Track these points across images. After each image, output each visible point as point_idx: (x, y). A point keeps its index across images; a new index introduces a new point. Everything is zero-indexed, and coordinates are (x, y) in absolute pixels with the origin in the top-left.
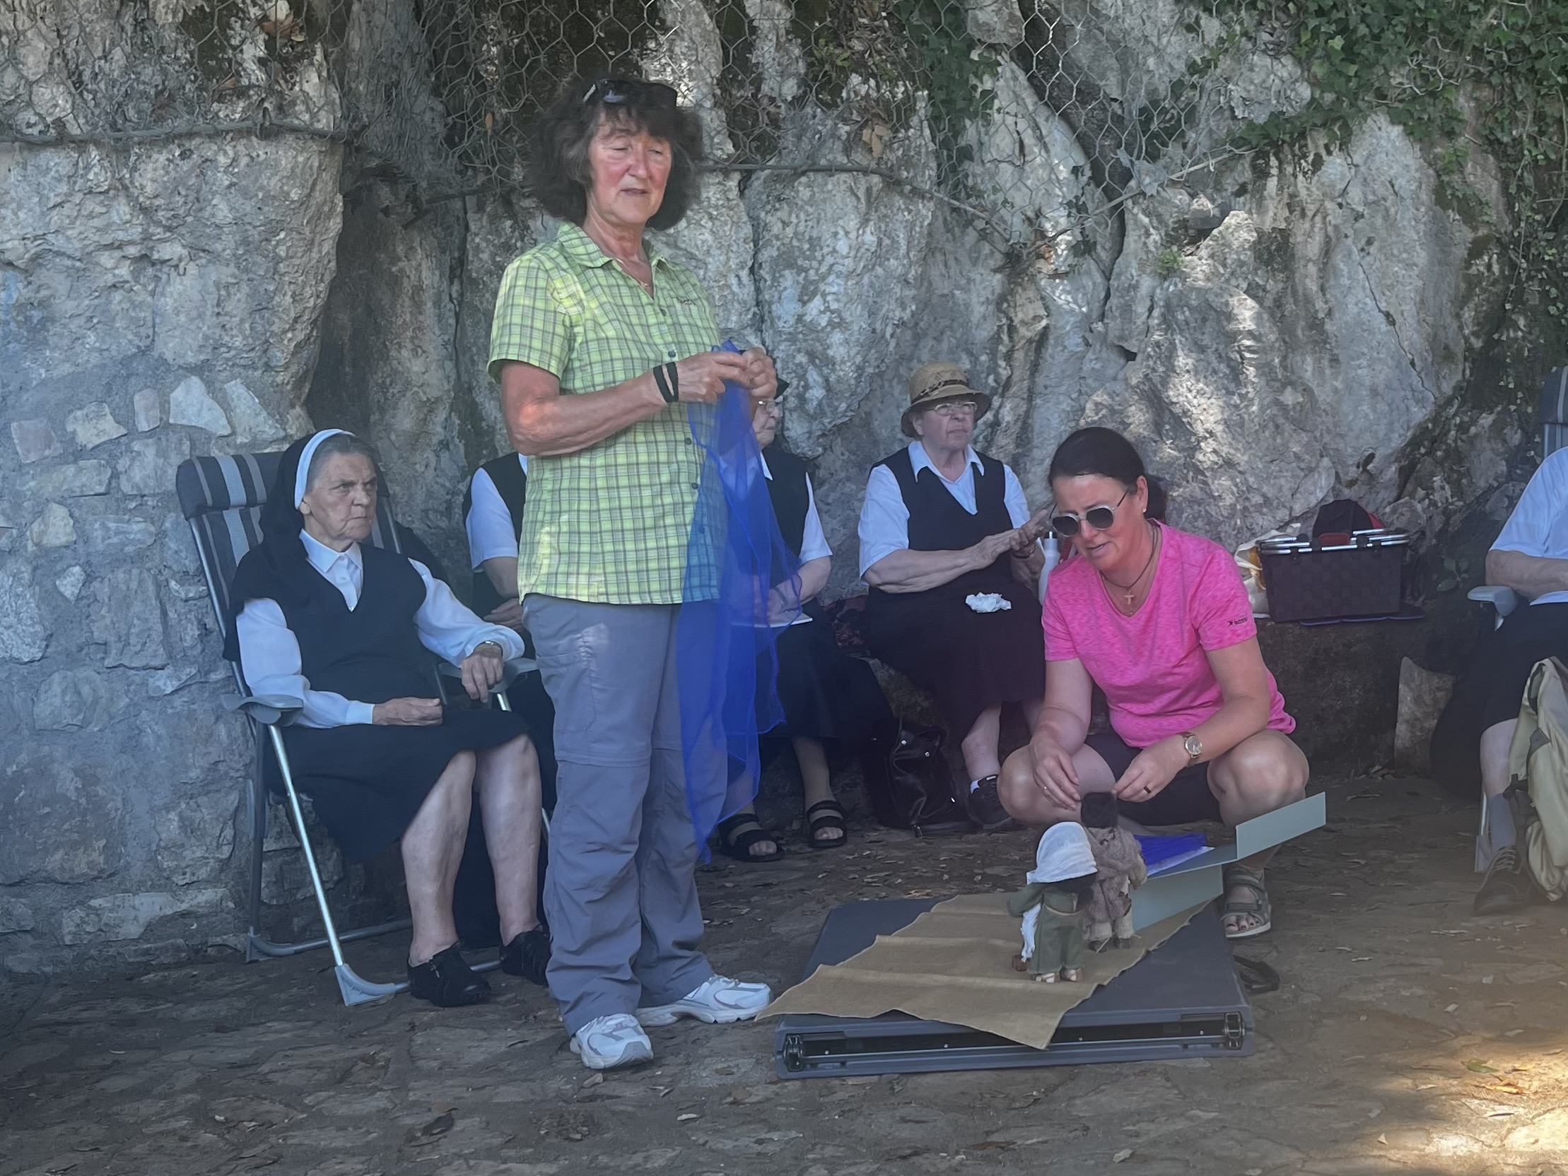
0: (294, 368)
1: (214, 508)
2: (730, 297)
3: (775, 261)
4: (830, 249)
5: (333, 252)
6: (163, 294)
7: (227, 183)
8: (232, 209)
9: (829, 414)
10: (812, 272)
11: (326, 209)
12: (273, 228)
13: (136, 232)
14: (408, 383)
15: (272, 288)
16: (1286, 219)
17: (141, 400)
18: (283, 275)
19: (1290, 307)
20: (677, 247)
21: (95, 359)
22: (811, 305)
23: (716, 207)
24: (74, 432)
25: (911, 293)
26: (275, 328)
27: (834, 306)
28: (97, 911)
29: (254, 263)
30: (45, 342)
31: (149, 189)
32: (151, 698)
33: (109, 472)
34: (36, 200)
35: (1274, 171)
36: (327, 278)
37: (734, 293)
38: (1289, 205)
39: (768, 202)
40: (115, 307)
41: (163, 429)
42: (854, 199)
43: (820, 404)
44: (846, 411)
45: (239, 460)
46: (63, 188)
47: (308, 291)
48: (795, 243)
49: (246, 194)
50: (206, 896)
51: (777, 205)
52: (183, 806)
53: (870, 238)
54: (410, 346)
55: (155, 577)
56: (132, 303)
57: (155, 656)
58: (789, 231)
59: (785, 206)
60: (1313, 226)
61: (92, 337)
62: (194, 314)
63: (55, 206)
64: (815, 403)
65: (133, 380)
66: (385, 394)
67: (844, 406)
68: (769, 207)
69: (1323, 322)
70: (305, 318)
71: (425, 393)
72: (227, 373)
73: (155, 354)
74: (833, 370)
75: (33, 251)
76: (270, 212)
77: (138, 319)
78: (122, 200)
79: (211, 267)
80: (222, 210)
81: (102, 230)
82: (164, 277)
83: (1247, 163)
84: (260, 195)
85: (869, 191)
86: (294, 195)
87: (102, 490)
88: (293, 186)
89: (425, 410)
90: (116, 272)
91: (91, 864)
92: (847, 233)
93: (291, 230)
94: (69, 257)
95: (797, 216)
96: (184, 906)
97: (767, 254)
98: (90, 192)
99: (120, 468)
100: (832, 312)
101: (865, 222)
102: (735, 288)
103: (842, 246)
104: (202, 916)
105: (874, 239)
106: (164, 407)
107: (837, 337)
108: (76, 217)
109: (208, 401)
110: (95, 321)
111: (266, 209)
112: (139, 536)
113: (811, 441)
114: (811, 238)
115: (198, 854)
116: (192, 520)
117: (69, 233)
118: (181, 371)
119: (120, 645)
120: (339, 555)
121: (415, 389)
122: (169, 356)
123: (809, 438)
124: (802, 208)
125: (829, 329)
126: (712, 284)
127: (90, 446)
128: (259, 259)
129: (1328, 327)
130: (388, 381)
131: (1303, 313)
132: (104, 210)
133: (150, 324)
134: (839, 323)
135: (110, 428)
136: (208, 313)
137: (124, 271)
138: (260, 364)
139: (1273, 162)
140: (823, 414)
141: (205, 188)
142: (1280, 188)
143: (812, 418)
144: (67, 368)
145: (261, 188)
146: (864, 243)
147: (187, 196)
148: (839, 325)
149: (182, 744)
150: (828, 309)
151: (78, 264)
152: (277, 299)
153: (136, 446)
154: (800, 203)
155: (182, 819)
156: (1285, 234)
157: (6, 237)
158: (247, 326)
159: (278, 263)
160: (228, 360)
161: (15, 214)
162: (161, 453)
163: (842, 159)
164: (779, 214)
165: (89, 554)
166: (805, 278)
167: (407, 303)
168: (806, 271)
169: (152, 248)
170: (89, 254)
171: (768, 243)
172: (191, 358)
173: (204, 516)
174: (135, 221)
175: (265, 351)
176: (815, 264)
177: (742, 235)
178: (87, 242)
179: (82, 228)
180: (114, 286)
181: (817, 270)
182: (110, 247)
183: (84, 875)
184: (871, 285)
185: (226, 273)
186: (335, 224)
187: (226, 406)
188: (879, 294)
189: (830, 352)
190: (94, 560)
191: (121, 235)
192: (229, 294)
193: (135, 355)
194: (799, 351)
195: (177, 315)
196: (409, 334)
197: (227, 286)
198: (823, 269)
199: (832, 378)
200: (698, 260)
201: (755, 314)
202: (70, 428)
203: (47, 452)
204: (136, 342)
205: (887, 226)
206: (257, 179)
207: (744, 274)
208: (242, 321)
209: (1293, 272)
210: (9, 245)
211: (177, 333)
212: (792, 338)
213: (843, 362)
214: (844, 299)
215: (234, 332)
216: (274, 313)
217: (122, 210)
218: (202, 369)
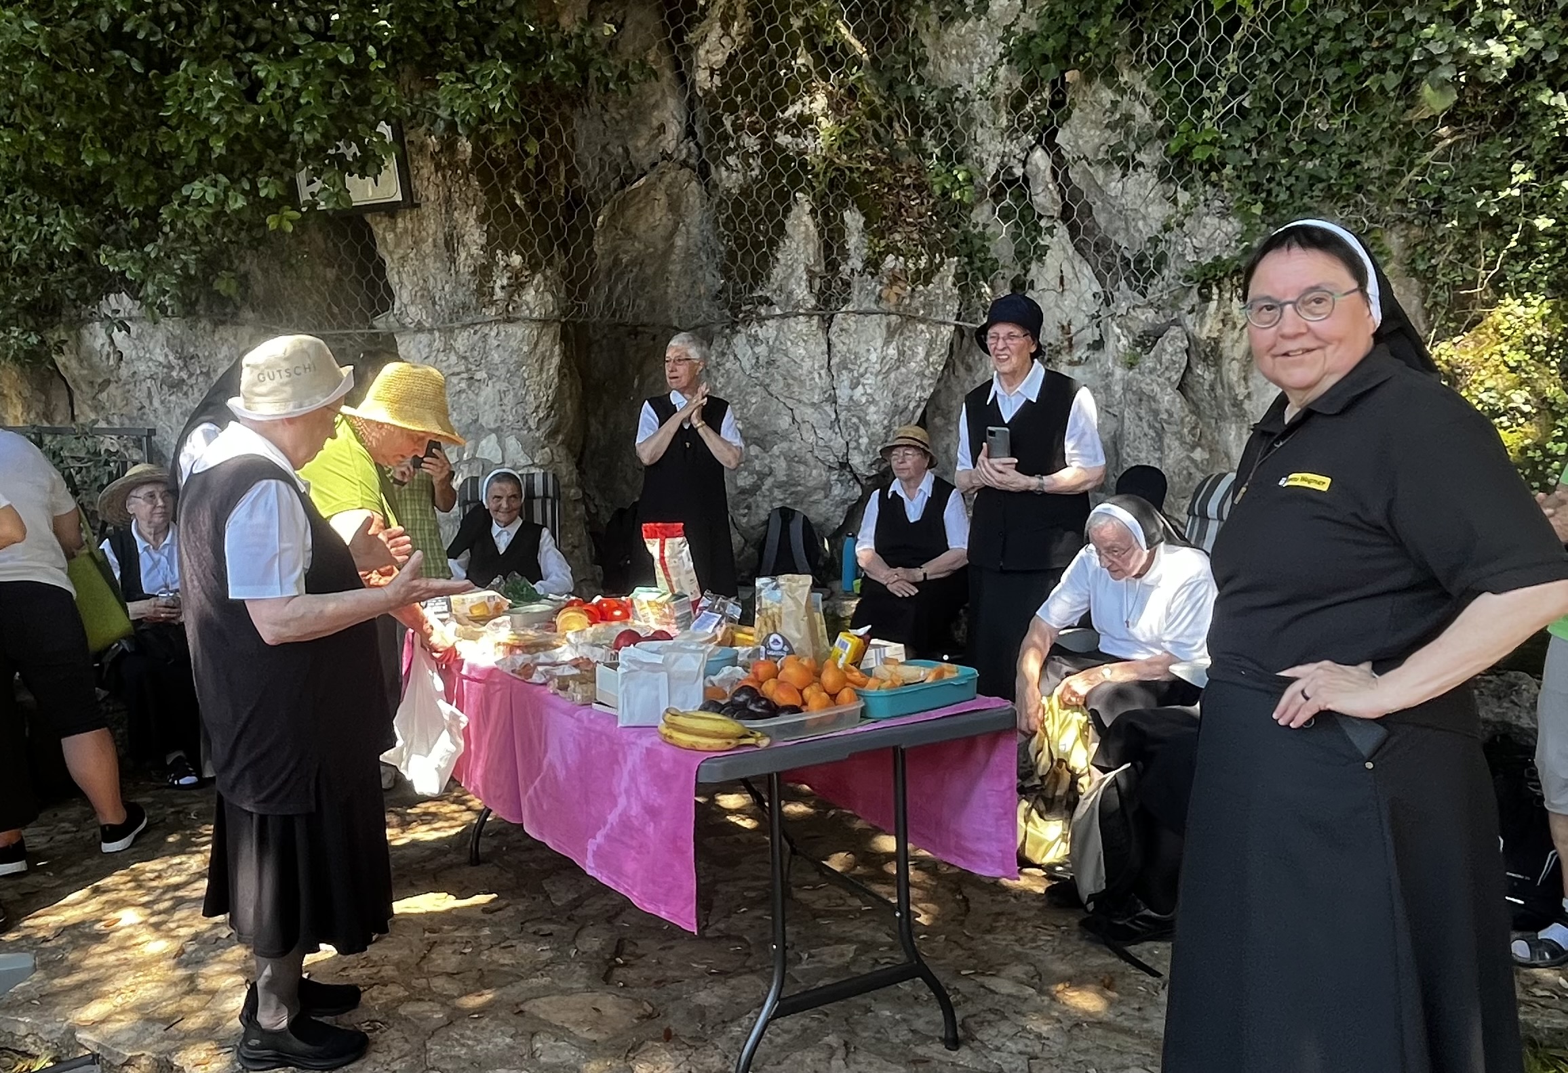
0: (542, 430)
2: (814, 385)
3: (840, 365)
4: (865, 359)
5: (556, 373)
6: (480, 396)
7: (496, 344)
8: (500, 357)
10: (856, 372)
11: (548, 354)
15: (524, 393)
16: (1219, 330)
18: (528, 386)
19: (1219, 391)
22: (857, 390)
25: (926, 382)
26: (527, 412)
27: (869, 391)
29: (515, 381)
31: (463, 348)
35: (1215, 297)
37: (816, 383)
38: (1223, 321)
39: (838, 332)
41: (474, 458)
42: (880, 330)
47: (542, 394)
48: (848, 355)
49: (505, 350)
51: (841, 333)
53: (892, 351)
58: (845, 349)
59: (845, 334)
60: (1241, 336)
62: (492, 405)
68: (838, 334)
69: (1242, 402)
70: (543, 406)
72: (508, 433)
73: (479, 423)
74: (871, 428)
76: (516, 357)
77: (472, 407)
78: (453, 354)
79: (497, 383)
80: (496, 357)
82: (480, 387)
83: (1195, 291)
84: (511, 350)
85: (888, 325)
86: (526, 349)
88: (525, 345)
90: (460, 385)
92: (875, 350)
93: (529, 365)
95: (850, 340)
97: (836, 361)
98: (439, 351)
101: (887, 343)
102: (817, 380)
103: (873, 357)
105: (896, 352)
106: (476, 449)
107: (872, 409)
109: (496, 447)
114: (855, 352)
118: (486, 432)
120: (501, 529)
123: (864, 465)
124: (851, 335)
125: (868, 404)
129: (1247, 405)
131: (1227, 395)
134: (872, 402)
136: (497, 405)
138: (524, 428)
139: (1215, 290)
140: (870, 452)
141: (487, 348)
142: (1218, 309)
143: (864, 454)
145: (511, 346)
146: (887, 355)
147: (479, 351)
150: (866, 393)
152: (527, 397)
154: (851, 332)
156: (1217, 341)
158: (514, 411)
159: (525, 381)
160: (508, 426)
162: (470, 471)
163: (874, 307)
164: (842, 338)
166: (853, 375)
168: (853, 371)
169: (473, 374)
171: (837, 355)
172: (492, 426)
174: (460, 363)
175: (525, 422)
176: (857, 368)
177: (821, 350)
180: (460, 391)
181: (859, 371)
182: (454, 374)
184: (896, 379)
185: (503, 386)
186: (556, 361)
187: (504, 450)
188: (900, 384)
189: (869, 418)
191: (457, 370)
192: (505, 396)
193: (471, 423)
194: (853, 416)
195: (486, 405)
197: (504, 392)
198: (862, 370)
199: (870, 432)
200: (797, 364)
201: (830, 395)
205: (910, 342)
206: (509, 342)
207: (823, 372)
208: (512, 409)
209: (1221, 367)
211: (486, 414)
212: (849, 409)
213: (876, 424)
214: (875, 388)
215: (509, 414)
216: (527, 405)
218: (496, 431)
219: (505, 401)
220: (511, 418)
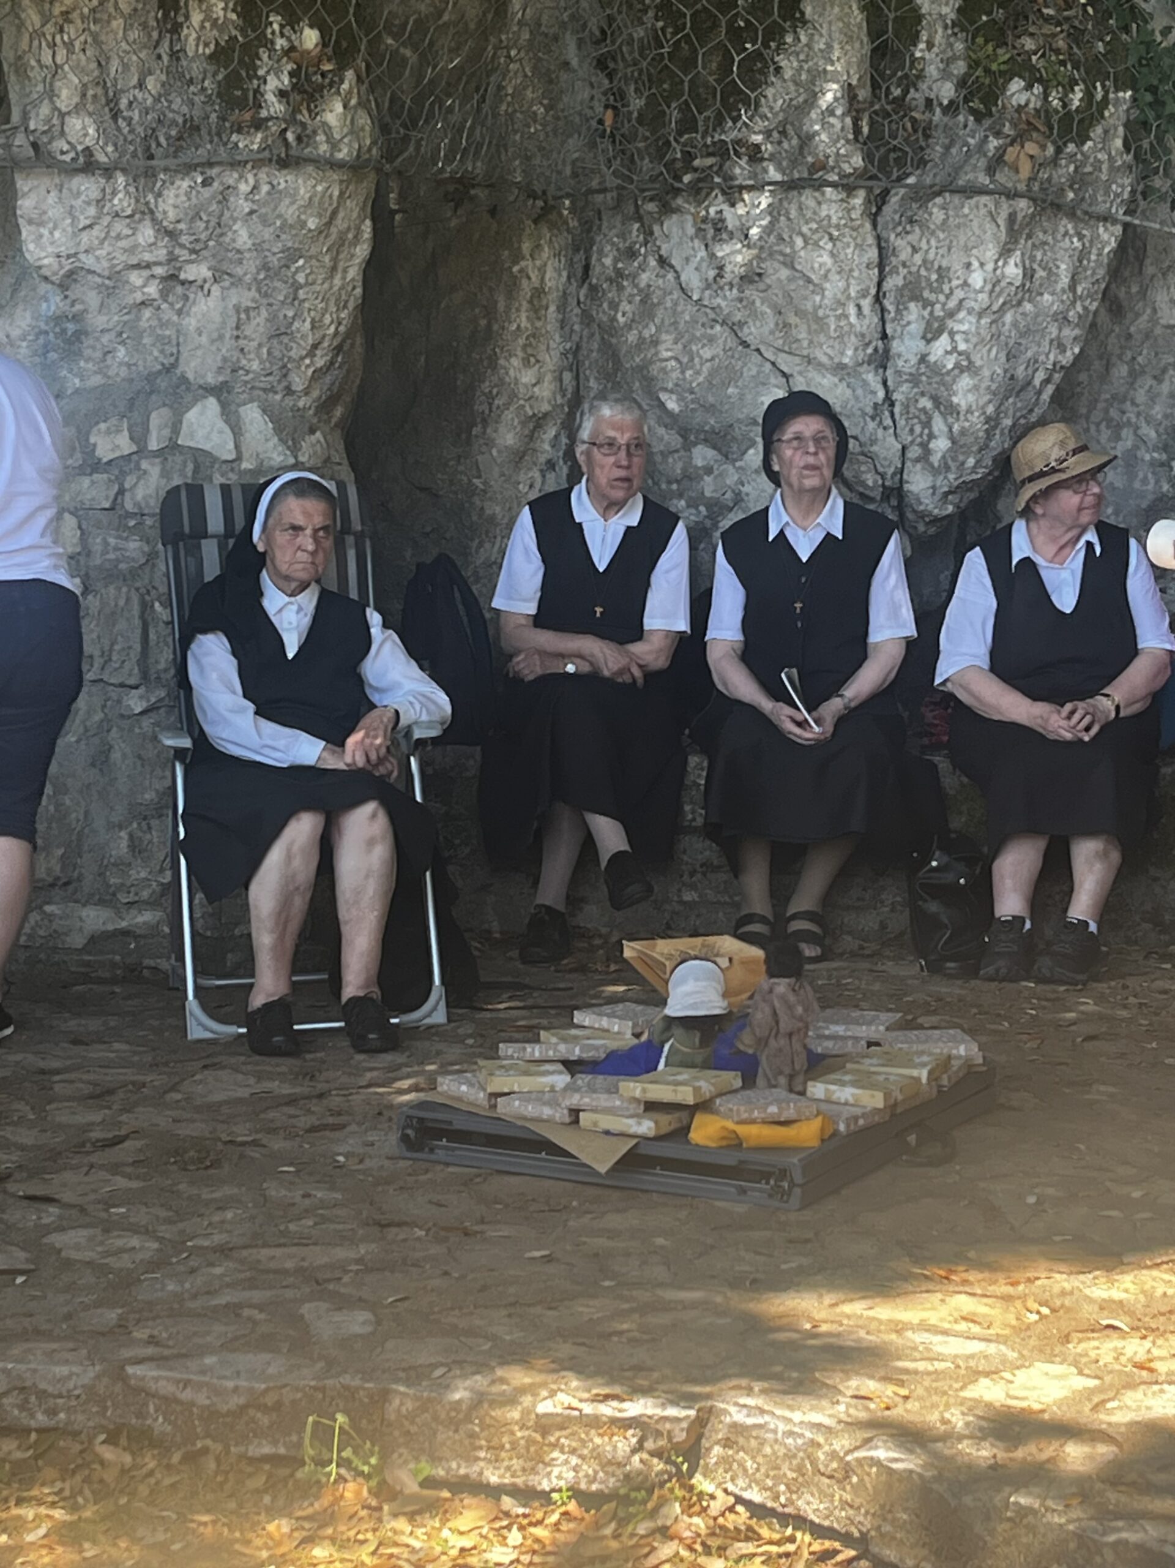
0: (315, 393)
1: (190, 537)
2: (846, 329)
3: (900, 290)
4: (960, 282)
5: (360, 278)
6: (188, 314)
7: (247, 210)
8: (251, 235)
9: (953, 469)
10: (938, 306)
11: (350, 236)
12: (291, 255)
13: (161, 254)
14: (514, 396)
15: (290, 314)
17: (158, 420)
18: (304, 300)
20: (793, 268)
21: (124, 372)
22: (937, 343)
23: (838, 227)
24: (95, 445)
25: (1068, 333)
26: (293, 354)
27: (962, 347)
28: (50, 917)
29: (275, 289)
30: (79, 354)
31: (172, 214)
32: (122, 716)
33: (116, 487)
34: (69, 221)
36: (351, 305)
37: (851, 325)
39: (900, 223)
40: (143, 324)
41: (172, 447)
42: (994, 226)
43: (944, 457)
44: (975, 467)
45: (226, 490)
46: (92, 211)
47: (327, 319)
48: (923, 272)
49: (265, 221)
50: (147, 917)
51: (908, 228)
52: (135, 825)
53: (1013, 270)
54: (520, 354)
55: (142, 596)
56: (160, 320)
57: (130, 675)
58: (918, 259)
59: (917, 229)
61: (121, 352)
62: (215, 335)
63: (84, 228)
64: (939, 455)
65: (154, 397)
66: (490, 404)
67: (971, 462)
68: (900, 229)
70: (326, 344)
71: (531, 407)
72: (245, 396)
73: (178, 372)
74: (958, 420)
75: (67, 268)
76: (287, 240)
77: (164, 337)
78: (147, 223)
79: (233, 291)
80: (242, 236)
81: (131, 250)
82: (192, 296)
84: (278, 223)
85: (1010, 217)
86: (312, 223)
87: (107, 506)
88: (312, 215)
89: (531, 426)
90: (146, 290)
91: (49, 871)
92: (982, 265)
93: (311, 257)
94: (99, 275)
95: (928, 242)
96: (124, 924)
97: (893, 282)
98: (117, 215)
99: (127, 486)
100: (960, 354)
101: (1005, 252)
102: (853, 319)
103: (977, 279)
104: (140, 936)
105: (1020, 271)
106: (176, 428)
107: (965, 382)
108: (105, 238)
109: (221, 424)
110: (125, 336)
111: (283, 237)
112: (134, 555)
113: (937, 497)
114: (940, 267)
115: (143, 875)
116: (169, 547)
117: (98, 253)
118: (201, 391)
119: (102, 661)
120: (287, 599)
121: (522, 402)
122: (190, 376)
123: (934, 494)
124: (933, 233)
125: (956, 371)
126: (828, 312)
127: (105, 460)
128: (278, 284)
130: (495, 391)
132: (130, 232)
133: (174, 342)
134: (967, 367)
135: (125, 445)
136: (228, 336)
137: (152, 290)
138: (280, 388)
140: (948, 468)
141: (227, 214)
143: (935, 471)
144: (96, 380)
145: (280, 216)
146: (1003, 275)
147: (208, 222)
148: (968, 368)
149: (143, 766)
150: (955, 349)
151: (107, 282)
152: (296, 325)
153: (144, 465)
154: (932, 227)
155: (131, 836)
157: (43, 254)
158: (265, 350)
159: (297, 290)
160: (246, 382)
161: (51, 233)
162: (165, 474)
163: (985, 179)
164: (910, 237)
165: (87, 567)
166: (931, 313)
167: (525, 305)
168: (932, 305)
169: (180, 269)
170: (119, 272)
171: (895, 271)
172: (211, 379)
173: (181, 544)
174: (160, 244)
175: (285, 376)
176: (942, 298)
177: (865, 260)
178: (115, 262)
179: (111, 249)
180: (143, 303)
181: (944, 305)
182: (137, 266)
183: (43, 880)
184: (1015, 324)
185: (247, 297)
186: (362, 251)
187: (237, 431)
188: (1022, 335)
189: (955, 400)
190: (92, 574)
191: (147, 257)
192: (248, 318)
193: (159, 372)
194: (923, 394)
195: (200, 335)
196: (521, 341)
197: (247, 310)
198: (952, 304)
199: (956, 428)
200: (815, 285)
201: (876, 350)
202: (92, 440)
203: (70, 462)
204: (161, 359)
205: (1045, 254)
206: (276, 207)
207: (866, 303)
208: (260, 345)
210: (46, 262)
211: (199, 353)
212: (914, 379)
213: (969, 411)
214: (974, 340)
215: (252, 356)
216: (293, 339)
217: (146, 233)
218: (220, 391)
219: (248, 330)
220: (255, 366)
